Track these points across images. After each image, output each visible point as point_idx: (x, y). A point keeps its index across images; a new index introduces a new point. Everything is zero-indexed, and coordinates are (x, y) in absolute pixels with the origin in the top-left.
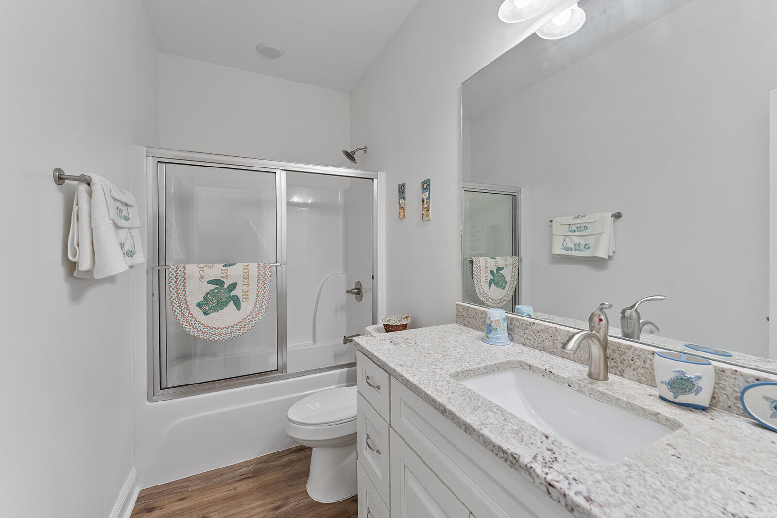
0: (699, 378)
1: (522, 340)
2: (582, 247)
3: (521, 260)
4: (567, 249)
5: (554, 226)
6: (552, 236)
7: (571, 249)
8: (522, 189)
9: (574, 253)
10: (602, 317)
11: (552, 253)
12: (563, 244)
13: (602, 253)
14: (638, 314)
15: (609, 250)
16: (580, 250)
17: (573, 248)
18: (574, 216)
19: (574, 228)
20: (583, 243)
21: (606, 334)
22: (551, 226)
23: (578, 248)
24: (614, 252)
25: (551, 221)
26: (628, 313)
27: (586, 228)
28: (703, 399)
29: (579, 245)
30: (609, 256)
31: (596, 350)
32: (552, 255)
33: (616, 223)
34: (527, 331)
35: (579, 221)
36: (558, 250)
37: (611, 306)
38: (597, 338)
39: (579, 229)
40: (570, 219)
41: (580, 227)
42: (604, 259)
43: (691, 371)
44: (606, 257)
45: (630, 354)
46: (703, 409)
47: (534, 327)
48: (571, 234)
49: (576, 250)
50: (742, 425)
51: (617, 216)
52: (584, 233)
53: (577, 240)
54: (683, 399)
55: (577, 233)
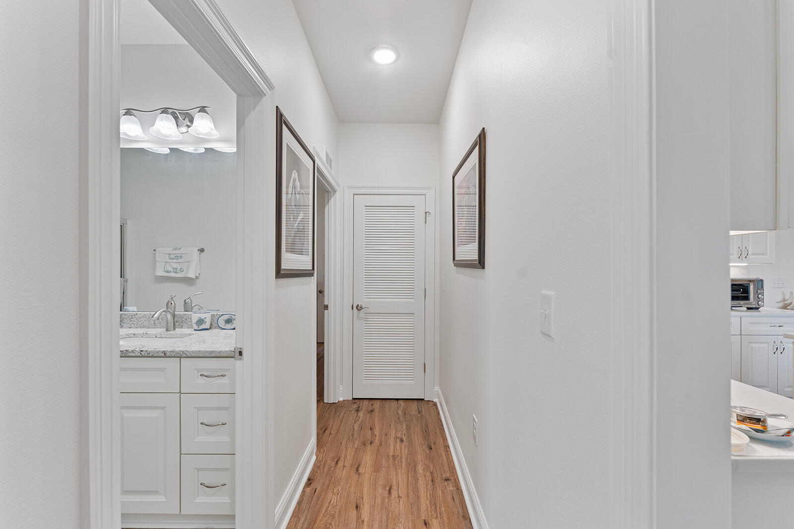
0: (205, 318)
1: (129, 325)
2: (178, 271)
3: (126, 281)
4: (168, 272)
5: (157, 255)
6: (155, 262)
7: (171, 272)
8: (128, 221)
9: (173, 275)
10: (172, 303)
11: (156, 275)
12: (164, 268)
13: (191, 275)
14: (191, 301)
15: (196, 272)
16: (177, 273)
17: (172, 271)
18: (173, 248)
19: (173, 256)
20: (179, 267)
21: (174, 311)
22: (155, 254)
23: (175, 271)
24: (199, 274)
25: (155, 250)
26: (187, 301)
27: (181, 257)
28: (207, 326)
29: (176, 269)
30: (196, 277)
31: (169, 316)
32: (156, 276)
33: (201, 255)
34: (133, 319)
35: (177, 252)
36: (160, 273)
37: (175, 296)
38: (169, 312)
39: (177, 257)
40: (170, 250)
41: (177, 256)
42: (193, 279)
43: (203, 316)
44: (194, 278)
45: (185, 317)
46: (208, 329)
47: (137, 316)
48: (170, 260)
49: (174, 272)
50: (217, 330)
51: (202, 250)
52: (180, 260)
53: (175, 265)
54: (201, 327)
55: (175, 261)
